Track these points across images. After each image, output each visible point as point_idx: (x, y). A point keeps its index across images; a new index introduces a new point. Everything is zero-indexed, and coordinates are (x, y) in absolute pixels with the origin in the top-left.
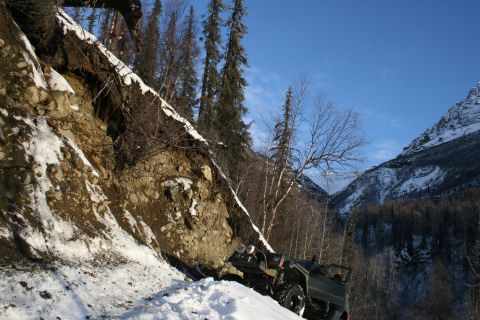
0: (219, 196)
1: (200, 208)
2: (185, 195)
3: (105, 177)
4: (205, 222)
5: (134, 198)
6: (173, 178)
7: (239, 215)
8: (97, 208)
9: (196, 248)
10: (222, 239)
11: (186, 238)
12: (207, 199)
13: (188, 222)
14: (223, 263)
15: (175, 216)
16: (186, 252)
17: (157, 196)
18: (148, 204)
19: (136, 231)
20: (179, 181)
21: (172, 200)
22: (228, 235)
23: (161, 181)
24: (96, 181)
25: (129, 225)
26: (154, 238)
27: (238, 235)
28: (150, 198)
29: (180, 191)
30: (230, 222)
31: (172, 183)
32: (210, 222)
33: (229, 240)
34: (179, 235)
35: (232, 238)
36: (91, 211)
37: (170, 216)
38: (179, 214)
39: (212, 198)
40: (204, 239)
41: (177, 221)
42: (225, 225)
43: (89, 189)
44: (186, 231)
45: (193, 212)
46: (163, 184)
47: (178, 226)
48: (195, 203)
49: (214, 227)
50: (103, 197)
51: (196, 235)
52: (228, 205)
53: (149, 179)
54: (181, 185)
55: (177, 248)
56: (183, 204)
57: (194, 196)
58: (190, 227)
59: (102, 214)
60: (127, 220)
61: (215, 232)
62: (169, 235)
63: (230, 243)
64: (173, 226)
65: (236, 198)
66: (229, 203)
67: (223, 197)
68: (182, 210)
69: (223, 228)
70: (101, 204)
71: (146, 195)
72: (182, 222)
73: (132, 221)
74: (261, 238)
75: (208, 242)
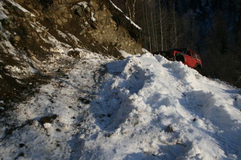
0: (104, 6)
1: (96, 16)
2: (86, 11)
3: (39, 15)
4: (101, 23)
5: (59, 22)
6: (76, 3)
7: (117, 13)
8: (43, 35)
9: (101, 38)
10: (113, 28)
11: (95, 34)
12: (99, 9)
13: (93, 26)
14: (116, 41)
15: (84, 25)
16: (97, 42)
17: (71, 16)
18: (68, 22)
19: (68, 40)
20: (80, 4)
21: (80, 16)
22: (115, 26)
23: (70, 7)
24: (34, 20)
25: (63, 38)
26: (78, 40)
27: (120, 24)
28: (68, 19)
29: (82, 9)
30: (114, 19)
31: (77, 6)
32: (104, 22)
33: (116, 28)
34: (90, 34)
35: (117, 27)
36: (40, 38)
37: (82, 25)
38: (86, 23)
39: (101, 8)
40: (103, 32)
41: (86, 27)
42: (112, 21)
43: (33, 26)
44: (93, 31)
45: (94, 19)
46: (72, 9)
47: (88, 29)
48: (92, 14)
49: (107, 24)
50: (43, 28)
51: (99, 31)
52: (110, 10)
53: (63, 8)
54: (82, 6)
55: (92, 41)
56: (86, 17)
57: (91, 10)
58: (94, 28)
59: (46, 38)
60: (61, 35)
61: (108, 26)
62: (85, 36)
63: (117, 29)
64: (86, 30)
65: (113, 4)
66: (111, 8)
67: (106, 6)
68: (87, 20)
69: (111, 23)
70: (43, 32)
71: (65, 18)
72: (90, 26)
73: (64, 36)
74: (132, 22)
75: (106, 33)
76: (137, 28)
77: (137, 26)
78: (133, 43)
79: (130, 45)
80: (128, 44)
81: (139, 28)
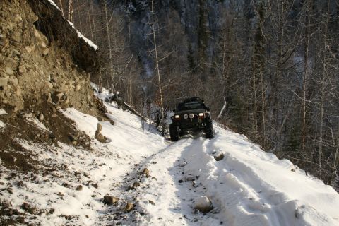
7: (49, 12)
9: (19, 92)
14: (51, 85)
22: (44, 45)
30: (41, 27)
33: (45, 53)
35: (49, 48)
42: (37, 34)
61: (29, 49)
63: (48, 54)
69: (37, 40)
74: (80, 35)
75: (28, 70)
76: (92, 48)
77: (91, 43)
78: (84, 81)
79: (79, 87)
80: (75, 85)
81: (96, 47)
